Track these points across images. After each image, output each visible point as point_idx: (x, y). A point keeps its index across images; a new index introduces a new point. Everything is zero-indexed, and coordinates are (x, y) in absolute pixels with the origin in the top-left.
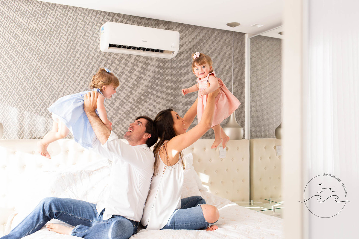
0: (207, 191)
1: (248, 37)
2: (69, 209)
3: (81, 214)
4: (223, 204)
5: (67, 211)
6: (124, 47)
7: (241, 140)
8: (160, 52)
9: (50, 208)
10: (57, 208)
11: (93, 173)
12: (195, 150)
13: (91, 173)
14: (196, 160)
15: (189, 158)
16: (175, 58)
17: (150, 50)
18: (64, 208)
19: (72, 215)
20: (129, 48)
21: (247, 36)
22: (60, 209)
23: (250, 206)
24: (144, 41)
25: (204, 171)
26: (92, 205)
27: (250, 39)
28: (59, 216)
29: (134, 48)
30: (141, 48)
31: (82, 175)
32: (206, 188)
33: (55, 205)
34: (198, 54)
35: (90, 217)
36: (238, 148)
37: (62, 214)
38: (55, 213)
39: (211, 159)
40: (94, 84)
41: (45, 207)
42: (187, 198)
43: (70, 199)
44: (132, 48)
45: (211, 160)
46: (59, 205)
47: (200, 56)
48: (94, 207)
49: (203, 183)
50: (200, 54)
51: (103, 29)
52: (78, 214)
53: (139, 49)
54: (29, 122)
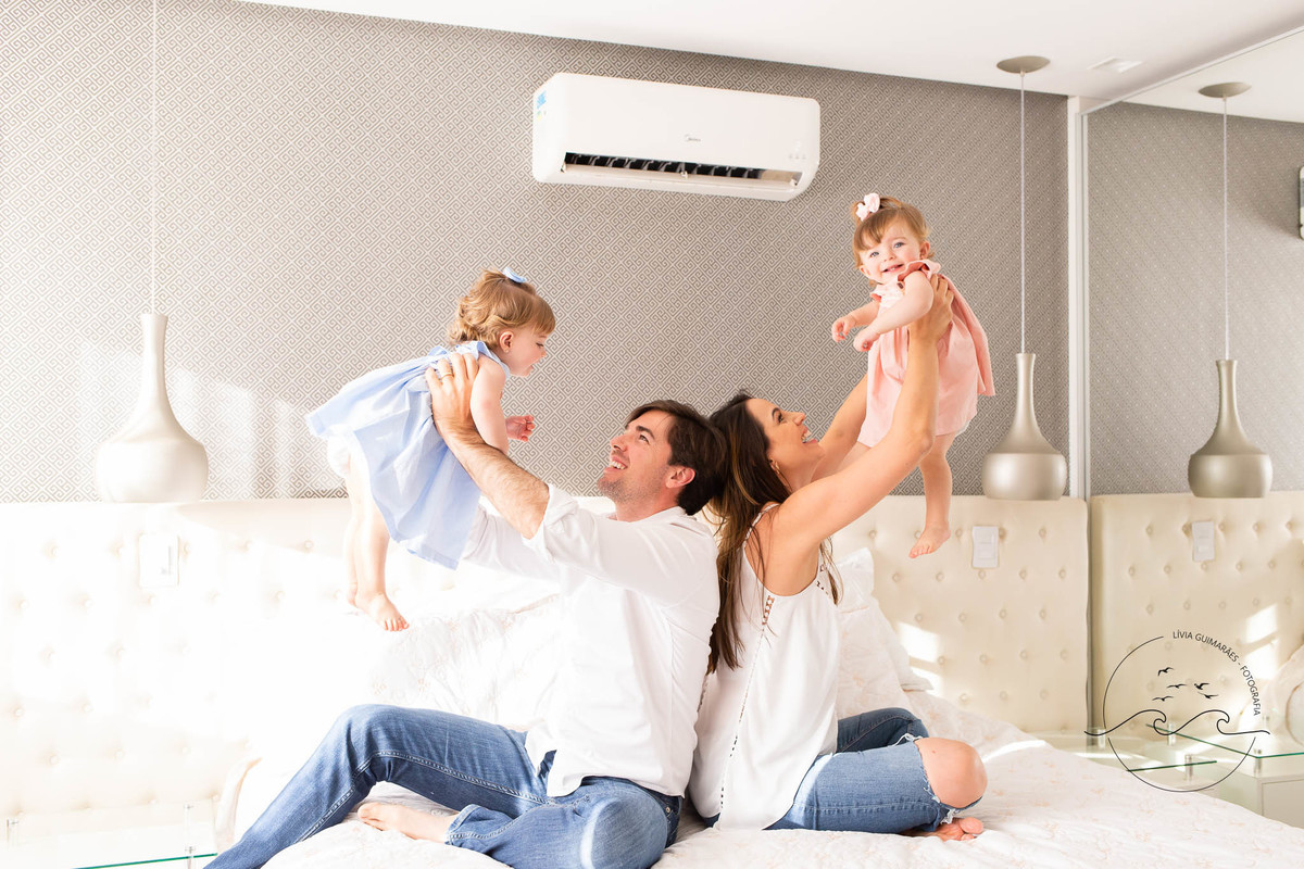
0: (929, 692)
1: (1078, 111)
2: (436, 748)
3: (478, 767)
4: (992, 739)
5: (430, 757)
6: (619, 163)
7: (1056, 499)
8: (749, 177)
9: (371, 745)
10: (396, 743)
11: (514, 619)
12: (881, 539)
13: (509, 620)
14: (887, 574)
15: (858, 566)
16: (802, 197)
17: (713, 172)
18: (418, 746)
19: (447, 770)
20: (637, 165)
21: (1073, 108)
22: (406, 746)
23: (1093, 751)
24: (690, 139)
25: (916, 618)
26: (512, 735)
27: (1085, 118)
28: (401, 772)
29: (655, 166)
30: (679, 163)
31: (479, 626)
32: (927, 682)
33: (388, 731)
34: (873, 200)
35: (510, 780)
36: (1043, 533)
37: (411, 766)
38: (387, 760)
39: (940, 573)
40: (466, 325)
41: (353, 740)
42: (854, 718)
43: (438, 712)
44: (646, 167)
45: (940, 577)
46: (400, 733)
47: (881, 207)
48: (519, 744)
49: (915, 662)
50: (882, 200)
51: (542, 100)
52: (468, 765)
53: (672, 168)
54: (292, 440)
